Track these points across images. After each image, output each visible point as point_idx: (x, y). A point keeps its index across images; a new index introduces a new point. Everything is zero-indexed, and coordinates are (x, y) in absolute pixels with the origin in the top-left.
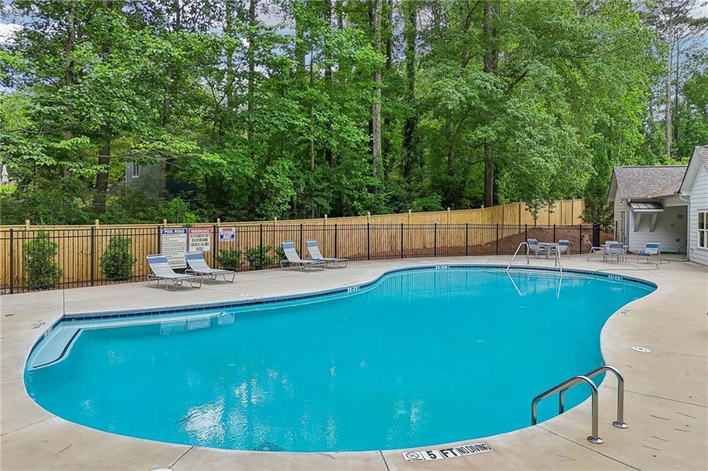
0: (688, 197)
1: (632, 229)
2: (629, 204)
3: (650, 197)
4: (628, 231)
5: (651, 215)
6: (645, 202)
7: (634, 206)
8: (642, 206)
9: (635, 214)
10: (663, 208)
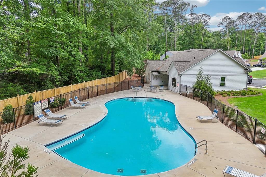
0: (169, 73)
1: (152, 79)
2: (152, 72)
3: (157, 70)
4: (151, 79)
5: (157, 75)
6: (155, 71)
7: (153, 73)
8: (155, 73)
9: (153, 75)
10: (160, 73)
